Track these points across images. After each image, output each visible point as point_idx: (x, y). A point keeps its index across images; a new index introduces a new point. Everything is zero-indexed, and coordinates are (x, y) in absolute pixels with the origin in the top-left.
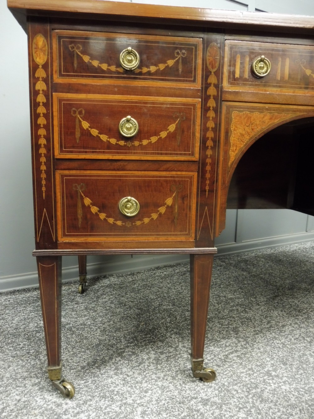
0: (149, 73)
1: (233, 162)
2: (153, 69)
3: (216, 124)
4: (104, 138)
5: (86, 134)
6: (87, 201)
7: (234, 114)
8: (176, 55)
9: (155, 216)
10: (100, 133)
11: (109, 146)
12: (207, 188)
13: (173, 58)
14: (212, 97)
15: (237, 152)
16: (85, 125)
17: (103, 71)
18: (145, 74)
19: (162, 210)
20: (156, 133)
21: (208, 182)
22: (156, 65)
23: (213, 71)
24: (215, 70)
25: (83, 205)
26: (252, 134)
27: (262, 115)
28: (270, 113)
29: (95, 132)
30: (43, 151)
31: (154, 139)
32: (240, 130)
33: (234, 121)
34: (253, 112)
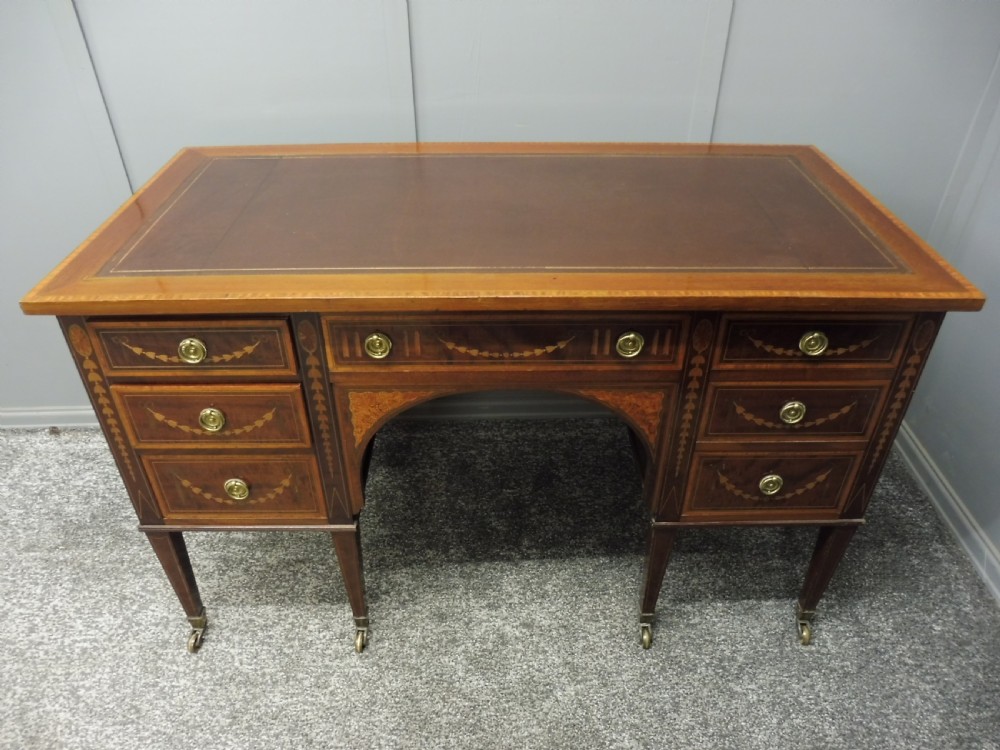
0: (223, 362)
1: (360, 444)
2: (227, 357)
3: (328, 407)
4: (186, 428)
5: (164, 425)
6: (186, 483)
7: (352, 395)
8: (253, 340)
9: (271, 496)
10: (179, 424)
11: (194, 437)
12: (331, 470)
13: (251, 344)
14: (316, 380)
15: (363, 433)
16: (159, 417)
17: (162, 363)
18: (218, 363)
19: (280, 490)
20: (249, 423)
21: (330, 464)
22: (230, 353)
23: (311, 352)
24: (313, 351)
25: (182, 487)
26: (381, 415)
27: (391, 395)
28: (403, 392)
29: (173, 423)
30: (118, 439)
31: (248, 429)
32: (364, 411)
33: (352, 402)
34: (378, 392)
